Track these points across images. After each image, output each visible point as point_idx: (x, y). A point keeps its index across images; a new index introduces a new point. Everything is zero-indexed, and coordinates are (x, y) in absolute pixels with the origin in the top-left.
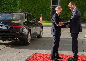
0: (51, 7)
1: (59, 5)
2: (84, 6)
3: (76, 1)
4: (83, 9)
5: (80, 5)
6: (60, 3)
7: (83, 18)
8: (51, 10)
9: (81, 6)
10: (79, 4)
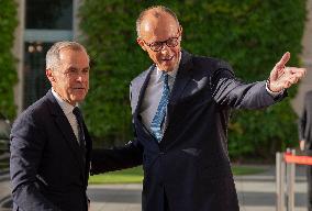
0: (18, 52)
1: (77, 32)
2: (264, 41)
3: (205, 5)
4: (257, 61)
5: (237, 31)
6: (85, 19)
7: (257, 131)
8: (20, 69)
9: (243, 38)
10: (228, 24)
